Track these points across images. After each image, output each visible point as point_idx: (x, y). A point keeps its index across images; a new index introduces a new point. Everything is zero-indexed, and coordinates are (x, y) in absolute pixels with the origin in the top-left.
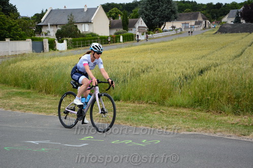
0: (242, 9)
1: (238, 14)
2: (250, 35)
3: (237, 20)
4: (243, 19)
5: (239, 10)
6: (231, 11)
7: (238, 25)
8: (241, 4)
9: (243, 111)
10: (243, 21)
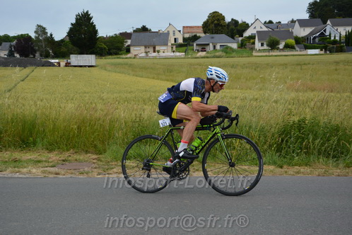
0: (14, 42)
1: (11, 46)
3: (11, 54)
4: (17, 53)
5: (12, 44)
6: (4, 44)
7: (12, 59)
8: (14, 38)
9: (5, 147)
10: (17, 56)
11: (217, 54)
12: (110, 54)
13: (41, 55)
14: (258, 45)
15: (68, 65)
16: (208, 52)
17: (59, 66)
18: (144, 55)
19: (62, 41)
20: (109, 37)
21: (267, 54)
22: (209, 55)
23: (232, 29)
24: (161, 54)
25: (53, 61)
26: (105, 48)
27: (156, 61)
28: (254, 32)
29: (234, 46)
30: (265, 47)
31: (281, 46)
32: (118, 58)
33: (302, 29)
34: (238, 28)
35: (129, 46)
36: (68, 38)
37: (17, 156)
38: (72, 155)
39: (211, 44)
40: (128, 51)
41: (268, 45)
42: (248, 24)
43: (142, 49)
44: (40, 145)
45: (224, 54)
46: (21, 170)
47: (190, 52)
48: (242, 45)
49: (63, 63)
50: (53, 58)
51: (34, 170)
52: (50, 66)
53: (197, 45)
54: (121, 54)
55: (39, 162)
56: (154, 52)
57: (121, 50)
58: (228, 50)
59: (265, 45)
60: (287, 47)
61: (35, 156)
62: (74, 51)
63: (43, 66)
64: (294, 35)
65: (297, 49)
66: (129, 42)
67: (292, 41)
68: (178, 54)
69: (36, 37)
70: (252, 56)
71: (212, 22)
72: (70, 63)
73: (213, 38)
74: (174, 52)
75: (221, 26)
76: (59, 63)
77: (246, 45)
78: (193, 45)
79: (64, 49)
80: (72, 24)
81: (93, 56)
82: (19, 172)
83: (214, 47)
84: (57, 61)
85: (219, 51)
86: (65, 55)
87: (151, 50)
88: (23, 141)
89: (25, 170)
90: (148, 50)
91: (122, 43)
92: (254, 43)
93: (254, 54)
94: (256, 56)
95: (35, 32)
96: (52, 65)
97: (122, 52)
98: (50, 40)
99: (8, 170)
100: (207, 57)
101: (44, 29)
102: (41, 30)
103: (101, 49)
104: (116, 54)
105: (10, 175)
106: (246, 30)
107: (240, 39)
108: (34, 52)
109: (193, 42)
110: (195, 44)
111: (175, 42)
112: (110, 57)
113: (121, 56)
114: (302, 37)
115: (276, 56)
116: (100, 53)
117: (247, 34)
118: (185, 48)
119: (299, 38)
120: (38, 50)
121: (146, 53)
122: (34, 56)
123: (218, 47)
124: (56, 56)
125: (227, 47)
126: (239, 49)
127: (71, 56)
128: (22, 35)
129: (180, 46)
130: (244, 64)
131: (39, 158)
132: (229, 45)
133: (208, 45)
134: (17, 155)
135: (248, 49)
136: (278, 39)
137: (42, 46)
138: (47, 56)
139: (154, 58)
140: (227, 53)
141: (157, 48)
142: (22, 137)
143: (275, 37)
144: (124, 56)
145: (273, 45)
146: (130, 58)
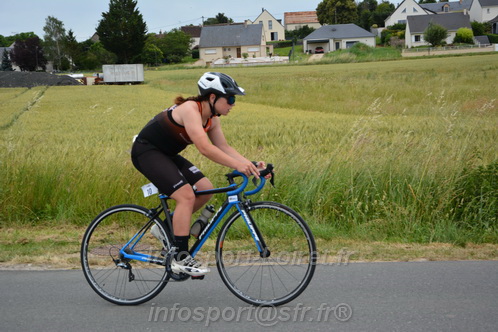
0: (12, 47)
1: (5, 54)
2: (29, 91)
3: (6, 66)
4: (17, 65)
5: (8, 49)
7: (8, 74)
8: (11, 39)
9: (6, 220)
10: (16, 68)
11: (343, 56)
12: (167, 62)
13: (55, 67)
14: (409, 40)
15: (98, 81)
16: (327, 55)
17: (85, 83)
18: (221, 61)
19: (89, 42)
20: (165, 33)
21: (426, 53)
22: (328, 59)
23: (366, 14)
24: (250, 59)
25: (74, 76)
26: (158, 53)
27: (242, 72)
28: (403, 17)
29: (371, 42)
30: (422, 42)
31: (449, 40)
32: (180, 68)
33: (485, 10)
34: (377, 12)
35: (197, 48)
36: (98, 37)
37: (26, 236)
38: (115, 231)
39: (331, 41)
40: (196, 55)
41: (427, 40)
42: (392, 6)
43: (219, 52)
44: (64, 216)
45: (354, 57)
46: (34, 258)
47: (298, 55)
48: (383, 41)
49: (91, 79)
50: (75, 70)
51: (56, 259)
52: (70, 84)
53: (309, 43)
54: (185, 62)
55: (63, 244)
56: (239, 56)
57: (184, 55)
58: (361, 50)
59: (422, 40)
60: (461, 40)
61: (56, 235)
62: (109, 59)
63: (59, 84)
64: (472, 19)
65: (477, 43)
66: (197, 41)
67: (468, 31)
68: (277, 59)
69: (46, 38)
70: (400, 57)
71: (333, 5)
72: (102, 79)
73: (334, 30)
74: (271, 55)
75: (348, 9)
76: (84, 79)
77: (389, 40)
78: (302, 43)
79: (91, 56)
80: (104, 15)
81: (140, 67)
82: (31, 261)
83: (337, 45)
84: (81, 75)
85: (345, 51)
86: (92, 66)
87: (233, 53)
88: (36, 211)
89: (41, 258)
90: (228, 53)
91: (186, 43)
92: (403, 37)
93: (404, 54)
94: (407, 58)
95: (45, 29)
96: (73, 82)
97: (186, 58)
98: (69, 42)
99: (14, 259)
100: (326, 63)
101: (60, 23)
102: (54, 25)
103: (153, 54)
104: (177, 61)
105: (17, 268)
106: (390, 15)
107: (380, 30)
108: (43, 62)
109: (302, 37)
110: (305, 42)
111: (273, 38)
112: (167, 66)
113: (185, 65)
114: (485, 24)
115: (440, 56)
116: (151, 61)
117: (391, 21)
118: (288, 49)
119: (480, 25)
120: (51, 58)
121: (226, 58)
122: (44, 68)
123: (343, 45)
124: (79, 68)
125: (359, 45)
126: (379, 48)
127: (104, 66)
128: (23, 34)
129: (281, 45)
130: (387, 73)
131: (63, 238)
132: (362, 41)
133: (327, 41)
134: (26, 233)
135: (393, 46)
136: (444, 28)
137: (55, 51)
138: (65, 67)
139: (239, 66)
140: (358, 54)
141: (244, 50)
142: (34, 204)
143: (439, 25)
144: (189, 65)
145: (436, 39)
146: (201, 67)
